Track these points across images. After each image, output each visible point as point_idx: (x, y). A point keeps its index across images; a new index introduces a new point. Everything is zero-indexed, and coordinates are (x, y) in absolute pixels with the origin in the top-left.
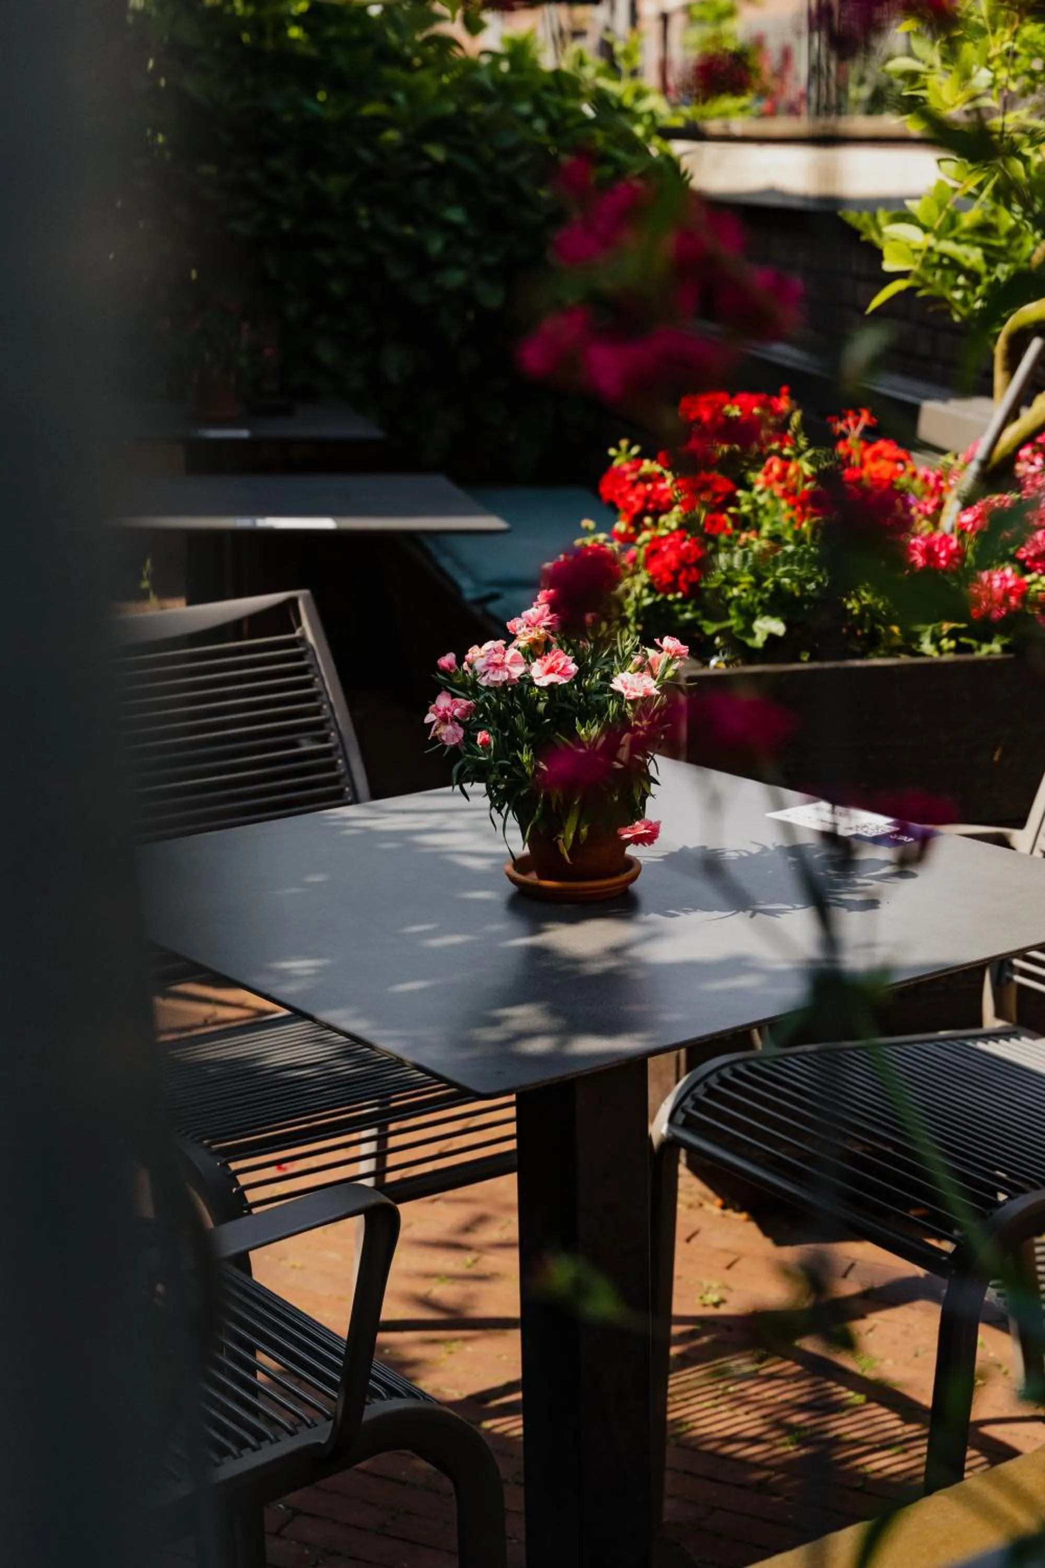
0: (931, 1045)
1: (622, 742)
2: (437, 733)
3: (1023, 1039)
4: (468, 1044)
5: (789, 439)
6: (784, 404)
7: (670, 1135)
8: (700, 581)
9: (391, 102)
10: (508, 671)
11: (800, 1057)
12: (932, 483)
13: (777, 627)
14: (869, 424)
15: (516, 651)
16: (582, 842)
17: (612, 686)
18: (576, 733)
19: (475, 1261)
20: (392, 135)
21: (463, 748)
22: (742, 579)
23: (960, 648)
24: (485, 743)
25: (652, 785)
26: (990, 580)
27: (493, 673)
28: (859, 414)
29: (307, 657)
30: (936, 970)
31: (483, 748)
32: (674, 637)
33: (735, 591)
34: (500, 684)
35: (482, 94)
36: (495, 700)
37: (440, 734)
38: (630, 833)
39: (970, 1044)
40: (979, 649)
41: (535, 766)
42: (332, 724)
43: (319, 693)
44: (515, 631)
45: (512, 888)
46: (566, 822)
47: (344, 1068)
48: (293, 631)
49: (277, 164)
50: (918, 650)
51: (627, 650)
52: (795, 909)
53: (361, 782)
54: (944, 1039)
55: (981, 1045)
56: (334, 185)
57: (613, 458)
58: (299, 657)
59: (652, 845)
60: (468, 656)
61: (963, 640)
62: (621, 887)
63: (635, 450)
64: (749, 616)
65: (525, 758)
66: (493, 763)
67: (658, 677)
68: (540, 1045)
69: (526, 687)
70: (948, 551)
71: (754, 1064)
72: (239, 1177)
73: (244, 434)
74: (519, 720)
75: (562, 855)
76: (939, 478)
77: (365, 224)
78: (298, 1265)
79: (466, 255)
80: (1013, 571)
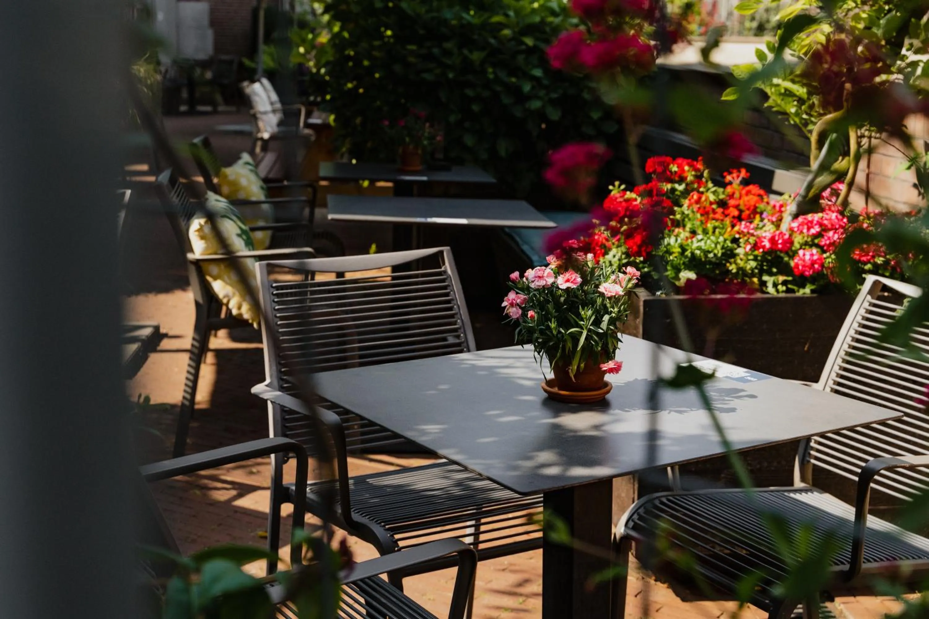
0: (766, 494)
1: (603, 319)
2: (508, 311)
3: (815, 493)
4: (515, 468)
5: (703, 183)
6: (700, 166)
7: (626, 533)
8: (652, 251)
9: (507, 16)
10: (545, 280)
11: (695, 496)
12: (777, 208)
13: (692, 275)
14: (745, 177)
15: (550, 270)
16: (581, 371)
17: (599, 289)
18: (580, 314)
19: (524, 601)
20: (507, 32)
21: (521, 321)
22: (674, 250)
23: (788, 291)
24: (532, 317)
25: (619, 343)
26: (804, 255)
27: (538, 281)
28: (739, 171)
29: (447, 281)
30: (765, 443)
31: (531, 320)
32: (633, 267)
33: (671, 258)
34: (541, 287)
35: (554, 13)
36: (538, 296)
37: (509, 312)
38: (606, 367)
39: (786, 494)
40: (798, 291)
41: (558, 330)
42: (459, 316)
43: (452, 300)
44: (550, 261)
45: (545, 395)
46: (573, 360)
47: (456, 491)
48: (441, 268)
49: (448, 45)
50: (766, 291)
51: (608, 273)
52: (692, 410)
53: (472, 343)
54: (772, 491)
55: (792, 495)
56: (476, 56)
57: (611, 191)
58: (443, 281)
59: (618, 374)
60: (526, 274)
61: (790, 286)
62: (602, 396)
63: (623, 187)
64: (678, 270)
65: (553, 325)
66: (536, 327)
67: (624, 287)
68: (553, 471)
69: (555, 289)
70: (783, 240)
71: (671, 498)
72: (399, 542)
73: (425, 178)
74: (550, 306)
75: (571, 378)
76: (781, 206)
77: (491, 76)
78: (432, 598)
79: (542, 93)
80: (817, 252)
